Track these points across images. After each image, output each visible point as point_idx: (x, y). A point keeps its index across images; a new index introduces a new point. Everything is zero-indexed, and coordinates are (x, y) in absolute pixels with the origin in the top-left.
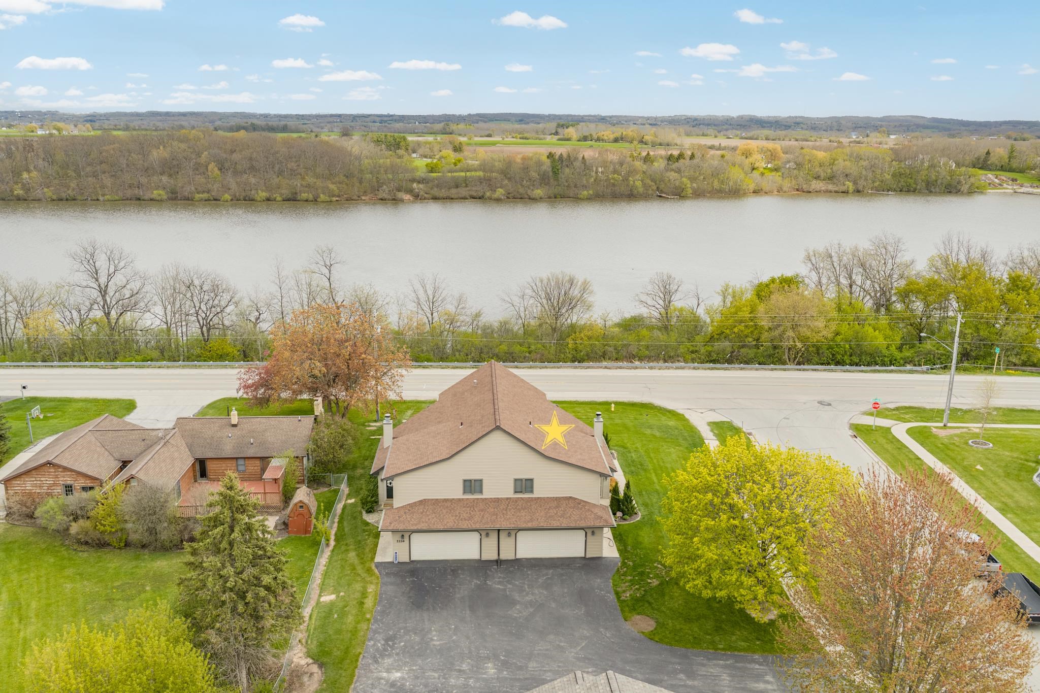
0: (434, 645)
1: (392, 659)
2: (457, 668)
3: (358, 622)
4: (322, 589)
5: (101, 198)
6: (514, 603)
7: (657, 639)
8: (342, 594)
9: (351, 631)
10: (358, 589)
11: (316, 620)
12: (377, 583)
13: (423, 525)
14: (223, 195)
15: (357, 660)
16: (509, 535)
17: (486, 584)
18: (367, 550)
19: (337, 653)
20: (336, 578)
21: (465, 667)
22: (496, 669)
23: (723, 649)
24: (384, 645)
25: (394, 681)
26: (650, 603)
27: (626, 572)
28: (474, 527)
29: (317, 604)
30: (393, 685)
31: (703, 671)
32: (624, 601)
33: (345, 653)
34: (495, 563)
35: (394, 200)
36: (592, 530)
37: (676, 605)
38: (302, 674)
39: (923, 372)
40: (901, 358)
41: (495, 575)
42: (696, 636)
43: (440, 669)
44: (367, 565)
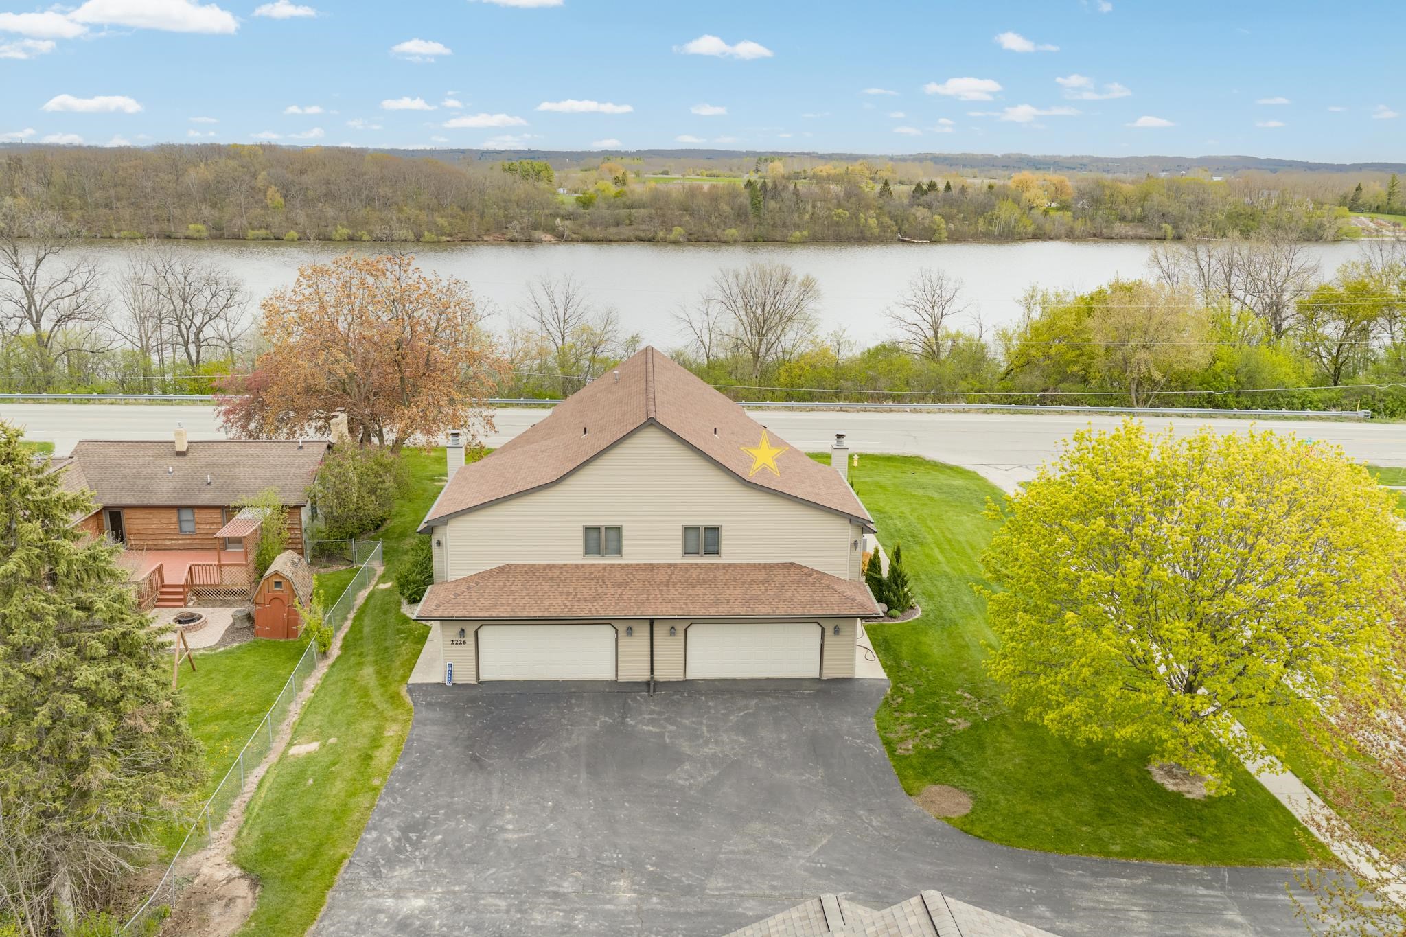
0: (506, 841)
1: (410, 870)
2: (551, 888)
3: (351, 795)
4: (297, 734)
5: (115, 235)
6: (678, 759)
7: (978, 833)
8: (333, 740)
9: (334, 812)
10: (366, 731)
11: (270, 789)
12: (406, 721)
13: (502, 609)
14: (288, 232)
15: (335, 872)
16: (673, 632)
17: (623, 723)
18: (398, 663)
19: (298, 856)
20: (328, 711)
21: (567, 887)
22: (635, 891)
23: (1121, 854)
24: (399, 840)
25: (407, 917)
26: (956, 763)
27: (902, 704)
28: (603, 613)
29: (280, 760)
30: (403, 925)
31: (1086, 899)
32: (904, 757)
33: (314, 856)
34: (645, 688)
35: (528, 241)
36: (836, 622)
37: (1010, 766)
38: (211, 901)
39: (1358, 420)
40: (1320, 401)
41: (644, 708)
42: (1060, 826)
43: (511, 892)
44: (393, 688)
